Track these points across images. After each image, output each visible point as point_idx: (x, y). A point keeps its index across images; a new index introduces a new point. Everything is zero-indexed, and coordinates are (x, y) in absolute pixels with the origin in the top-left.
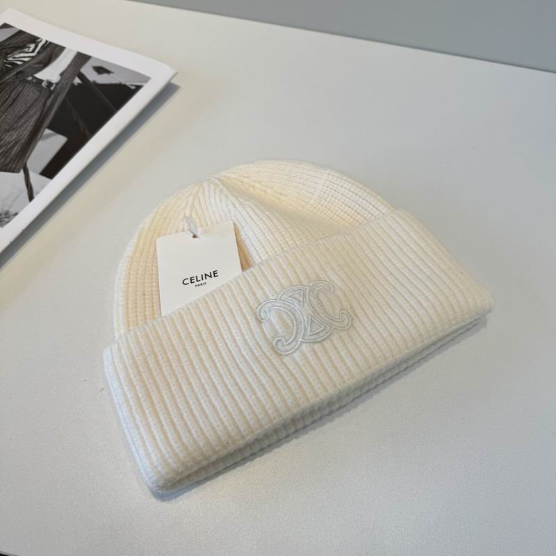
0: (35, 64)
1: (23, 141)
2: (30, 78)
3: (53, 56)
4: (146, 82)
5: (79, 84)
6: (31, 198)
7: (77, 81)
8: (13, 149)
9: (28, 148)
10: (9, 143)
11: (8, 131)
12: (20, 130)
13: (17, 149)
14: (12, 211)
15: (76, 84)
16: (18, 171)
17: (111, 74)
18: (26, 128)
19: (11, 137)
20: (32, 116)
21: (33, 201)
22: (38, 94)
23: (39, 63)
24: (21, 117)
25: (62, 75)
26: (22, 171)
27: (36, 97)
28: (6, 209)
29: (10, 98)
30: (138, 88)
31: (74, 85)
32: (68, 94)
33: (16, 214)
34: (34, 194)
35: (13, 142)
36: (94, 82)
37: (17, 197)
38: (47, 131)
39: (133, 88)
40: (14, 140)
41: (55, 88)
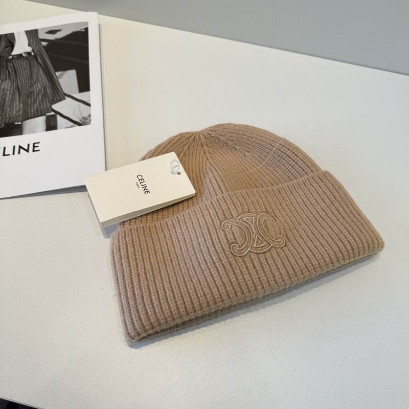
0: (4, 49)
1: (48, 85)
2: (11, 57)
3: (11, 40)
4: (87, 24)
5: (47, 44)
6: (89, 105)
7: (44, 44)
8: (47, 92)
9: (56, 86)
10: (40, 91)
11: (31, 86)
12: (39, 82)
13: (49, 91)
14: (86, 115)
15: (46, 45)
16: (65, 99)
17: (62, 31)
18: (42, 79)
19: (38, 87)
20: (38, 72)
21: (91, 105)
22: (27, 61)
23: (6, 47)
24: (31, 76)
25: (29, 45)
26: (66, 97)
27: (28, 63)
28: (80, 117)
29: (11, 71)
30: (87, 29)
31: (44, 46)
32: (47, 52)
33: (90, 116)
34: (89, 102)
35: (43, 89)
36: (56, 39)
37: (80, 109)
38: (58, 74)
39: (83, 30)
40: (41, 87)
41: (34, 53)
